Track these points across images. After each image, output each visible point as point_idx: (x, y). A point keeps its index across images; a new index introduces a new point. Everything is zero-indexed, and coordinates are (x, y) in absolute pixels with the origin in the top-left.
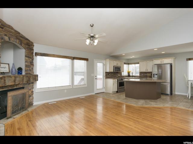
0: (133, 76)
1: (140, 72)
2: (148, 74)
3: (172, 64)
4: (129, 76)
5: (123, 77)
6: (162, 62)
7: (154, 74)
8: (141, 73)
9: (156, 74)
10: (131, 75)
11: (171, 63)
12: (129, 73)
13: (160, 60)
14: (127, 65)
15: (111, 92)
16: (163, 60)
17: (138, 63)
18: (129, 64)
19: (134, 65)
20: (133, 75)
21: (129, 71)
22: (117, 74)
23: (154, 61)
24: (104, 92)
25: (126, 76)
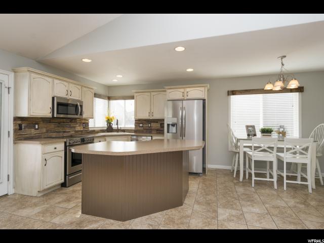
0: (118, 130)
1: (136, 120)
2: (154, 125)
3: (205, 100)
4: (110, 129)
5: (94, 132)
6: (186, 95)
7: (168, 125)
8: (138, 122)
9: (173, 125)
10: (114, 126)
11: (202, 97)
12: (109, 121)
13: (182, 90)
14: (106, 101)
15: (35, 193)
16: (188, 90)
17: (132, 98)
18: (109, 98)
19: (121, 102)
20: (119, 126)
21: (111, 116)
22: (72, 125)
23: (169, 91)
24: (7, 195)
25: (103, 131)
